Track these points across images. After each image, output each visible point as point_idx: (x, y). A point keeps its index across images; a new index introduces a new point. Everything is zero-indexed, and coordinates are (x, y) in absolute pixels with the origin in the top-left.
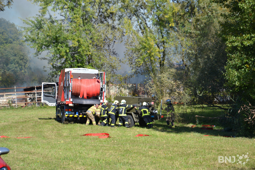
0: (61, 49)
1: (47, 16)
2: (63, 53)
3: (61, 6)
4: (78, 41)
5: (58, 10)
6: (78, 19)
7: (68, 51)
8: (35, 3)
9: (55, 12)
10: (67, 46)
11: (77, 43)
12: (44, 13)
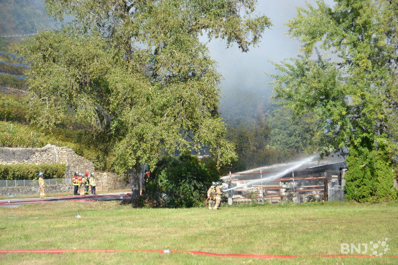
0: (333, 109)
1: (314, 57)
2: (336, 117)
3: (336, 39)
4: (363, 97)
5: (332, 47)
6: (364, 60)
7: (344, 113)
8: (295, 37)
9: (327, 50)
10: (344, 105)
11: (360, 100)
12: (308, 52)
